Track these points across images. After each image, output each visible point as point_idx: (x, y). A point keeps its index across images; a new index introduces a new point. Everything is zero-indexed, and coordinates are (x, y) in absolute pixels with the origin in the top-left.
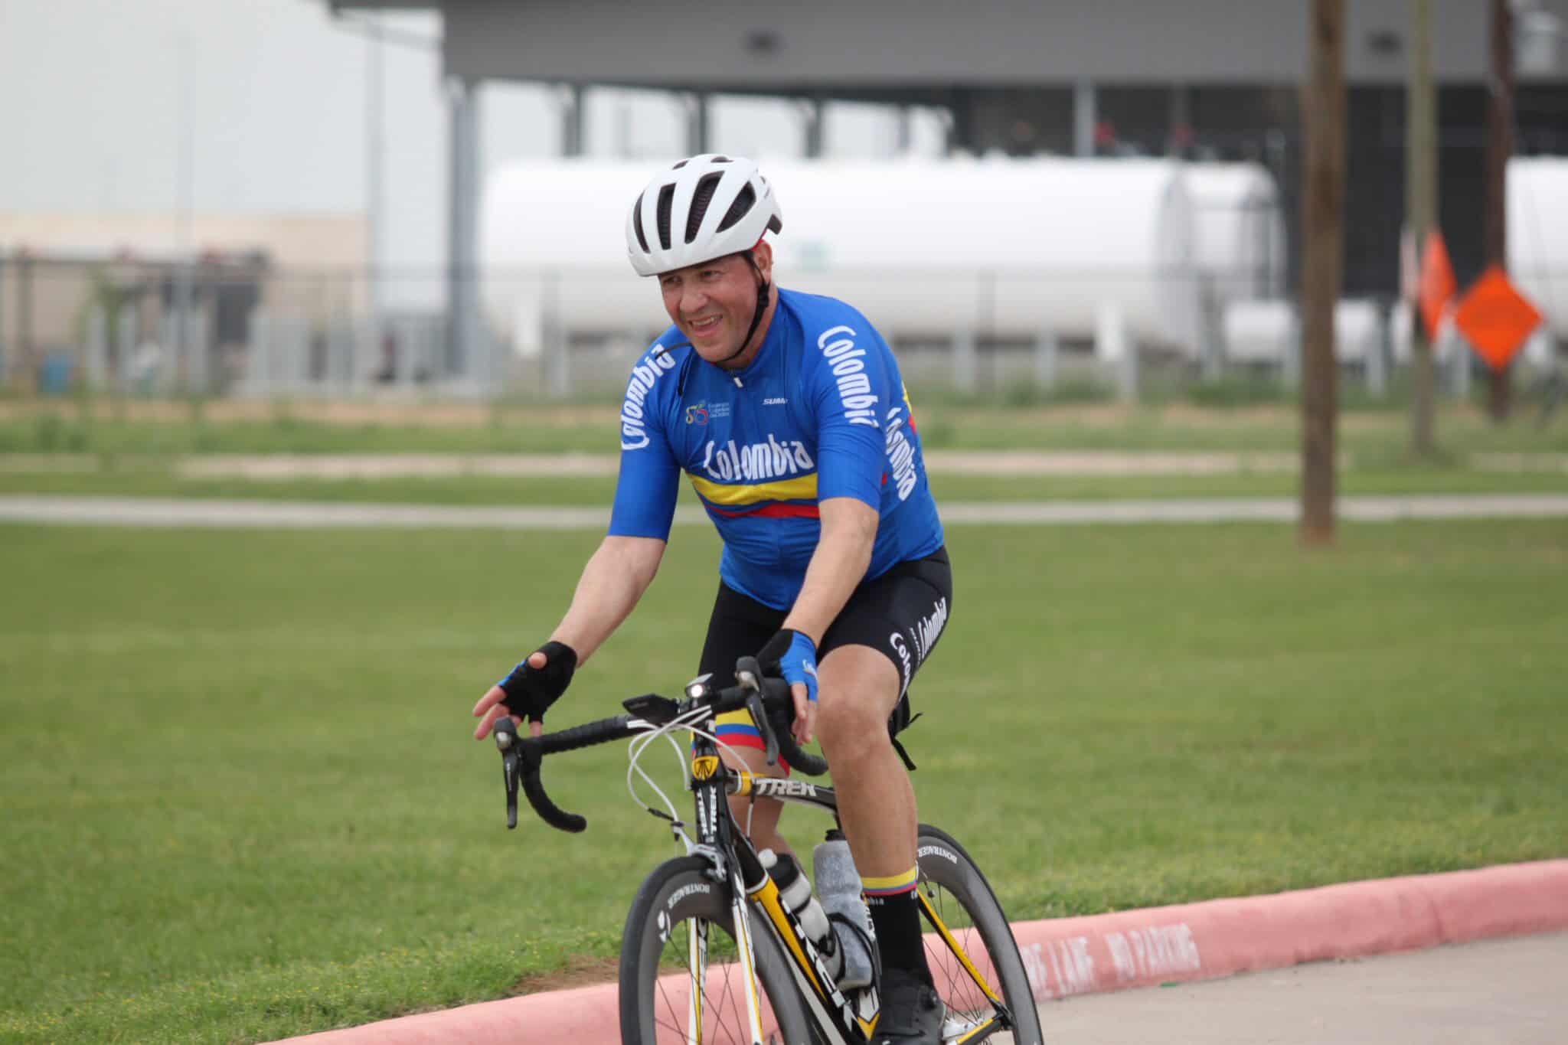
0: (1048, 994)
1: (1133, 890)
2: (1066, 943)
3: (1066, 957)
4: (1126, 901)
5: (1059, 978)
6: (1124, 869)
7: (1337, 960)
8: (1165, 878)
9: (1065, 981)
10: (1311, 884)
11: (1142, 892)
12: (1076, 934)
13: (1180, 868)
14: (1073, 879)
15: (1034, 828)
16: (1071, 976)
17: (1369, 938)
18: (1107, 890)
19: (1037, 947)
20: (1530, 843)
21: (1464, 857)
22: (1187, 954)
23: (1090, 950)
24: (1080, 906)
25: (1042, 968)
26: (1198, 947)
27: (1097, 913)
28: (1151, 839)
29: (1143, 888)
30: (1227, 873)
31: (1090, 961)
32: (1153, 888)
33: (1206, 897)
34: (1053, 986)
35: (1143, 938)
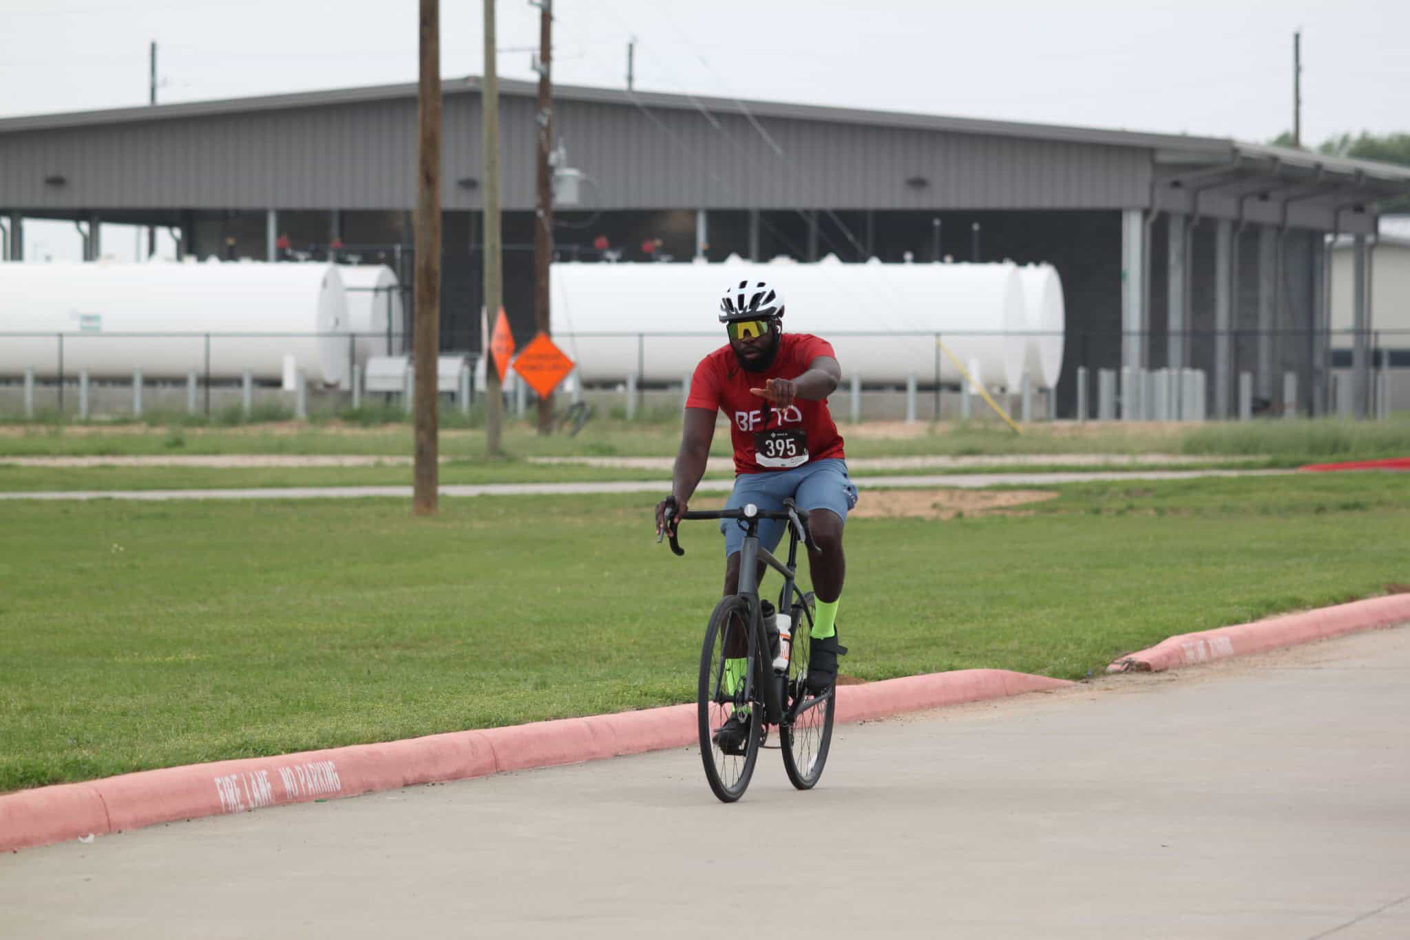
0: (242, 807)
1: (298, 739)
2: (254, 774)
3: (254, 782)
4: (293, 747)
5: (249, 797)
6: (292, 727)
7: (430, 784)
8: (319, 732)
9: (253, 798)
10: (414, 735)
11: (303, 742)
12: (261, 768)
13: (329, 725)
14: (259, 733)
15: (234, 701)
16: (257, 796)
17: (450, 770)
18: (280, 740)
19: (234, 777)
20: (555, 708)
21: (513, 716)
22: (333, 780)
23: (269, 779)
24: (264, 750)
25: (238, 791)
26: (340, 776)
27: (274, 755)
28: (311, 707)
29: (305, 738)
30: (358, 727)
31: (269, 785)
32: (311, 738)
33: (345, 745)
34: (245, 802)
35: (303, 769)
